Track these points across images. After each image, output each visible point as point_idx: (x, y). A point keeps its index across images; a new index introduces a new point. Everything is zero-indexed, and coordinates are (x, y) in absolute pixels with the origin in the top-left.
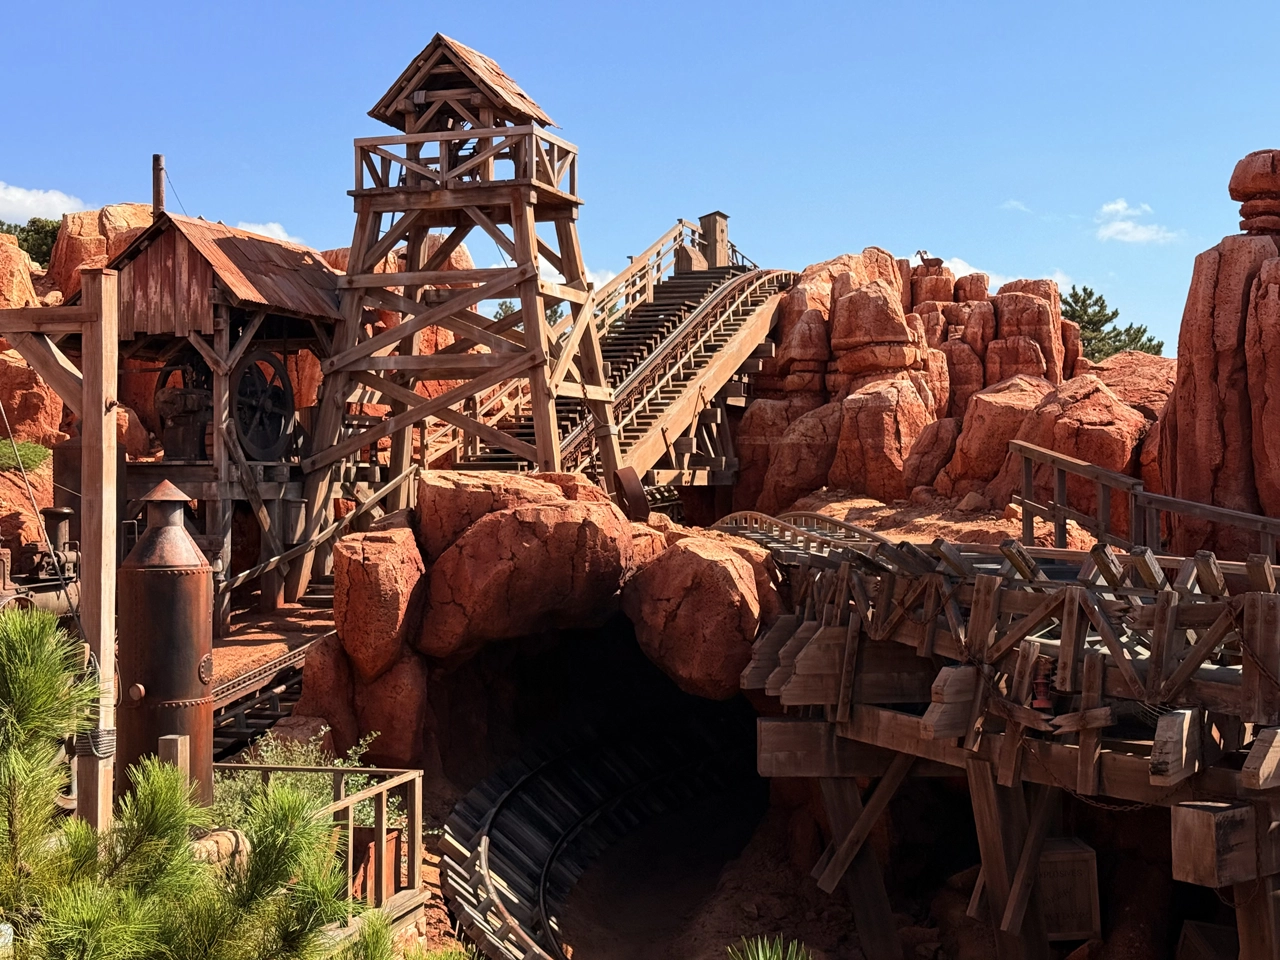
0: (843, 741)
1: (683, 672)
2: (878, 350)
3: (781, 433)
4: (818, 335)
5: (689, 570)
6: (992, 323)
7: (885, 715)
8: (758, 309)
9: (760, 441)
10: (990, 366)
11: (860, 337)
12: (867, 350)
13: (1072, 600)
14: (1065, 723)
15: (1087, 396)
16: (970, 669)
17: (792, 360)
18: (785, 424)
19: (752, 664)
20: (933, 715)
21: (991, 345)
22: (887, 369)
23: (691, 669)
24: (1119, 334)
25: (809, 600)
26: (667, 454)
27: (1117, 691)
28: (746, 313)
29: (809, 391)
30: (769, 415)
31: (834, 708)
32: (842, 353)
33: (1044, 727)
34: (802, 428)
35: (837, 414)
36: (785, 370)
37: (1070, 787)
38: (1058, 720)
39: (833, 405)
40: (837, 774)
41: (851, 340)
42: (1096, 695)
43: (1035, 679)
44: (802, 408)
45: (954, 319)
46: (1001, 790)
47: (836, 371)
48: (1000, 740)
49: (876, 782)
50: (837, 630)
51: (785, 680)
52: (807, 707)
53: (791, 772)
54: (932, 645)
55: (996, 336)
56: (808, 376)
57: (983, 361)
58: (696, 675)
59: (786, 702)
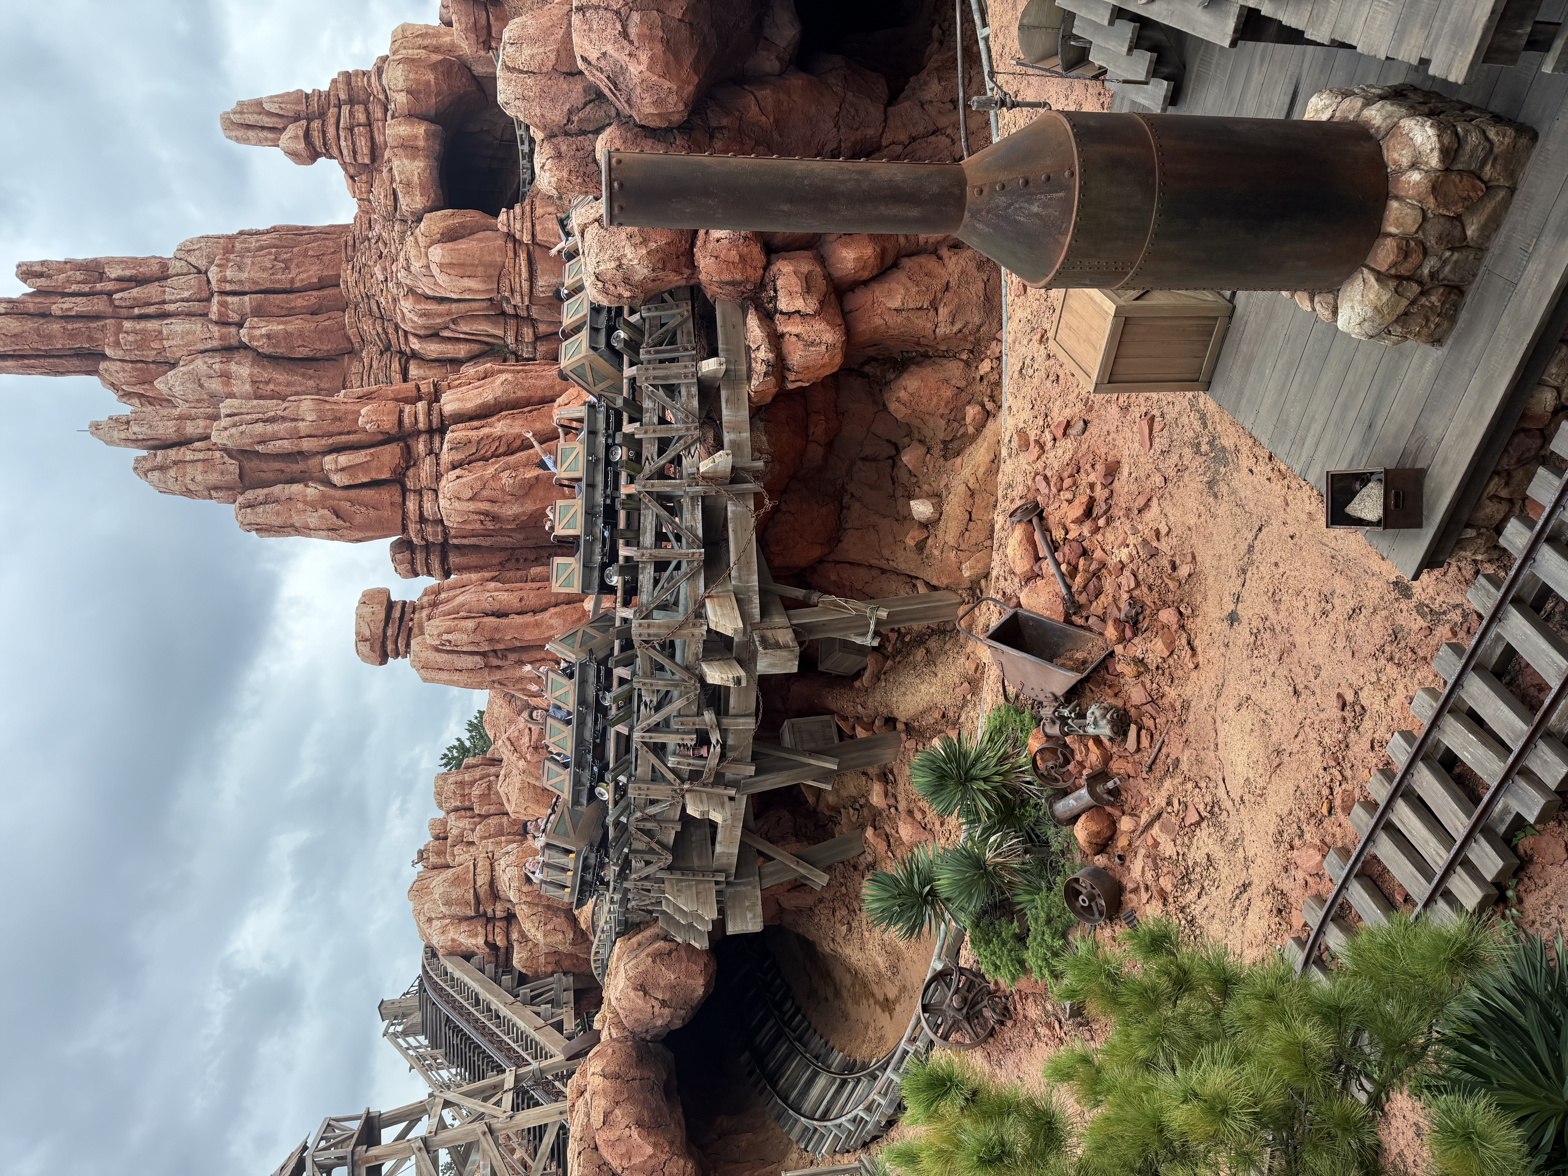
0: (736, 876)
1: (701, 991)
2: (479, 883)
3: (536, 945)
4: (469, 926)
5: (632, 994)
6: (463, 813)
7: (718, 849)
8: (449, 970)
9: (542, 960)
10: (491, 812)
11: (470, 896)
12: (479, 890)
13: (643, 737)
14: (715, 737)
15: (512, 744)
16: (687, 796)
17: (486, 942)
18: (530, 943)
19: (692, 942)
20: (716, 816)
21: (477, 812)
22: (492, 876)
23: (698, 986)
24: (472, 737)
25: (650, 908)
26: (551, 1025)
27: (694, 708)
28: (452, 979)
29: (507, 928)
30: (524, 955)
31: (717, 883)
32: (481, 908)
33: (718, 749)
34: (533, 930)
35: (524, 907)
36: (492, 946)
37: (753, 733)
38: (714, 741)
39: (517, 910)
40: (757, 878)
41: (473, 902)
42: (697, 719)
43: (689, 756)
44: (519, 932)
45: (460, 839)
46: (758, 773)
47: (494, 911)
48: (729, 775)
49: (760, 853)
50: (667, 886)
51: (701, 918)
52: (718, 902)
53: (759, 909)
54: (673, 821)
55: (472, 809)
56: (497, 930)
57: (488, 816)
58: (701, 981)
59: (715, 916)
